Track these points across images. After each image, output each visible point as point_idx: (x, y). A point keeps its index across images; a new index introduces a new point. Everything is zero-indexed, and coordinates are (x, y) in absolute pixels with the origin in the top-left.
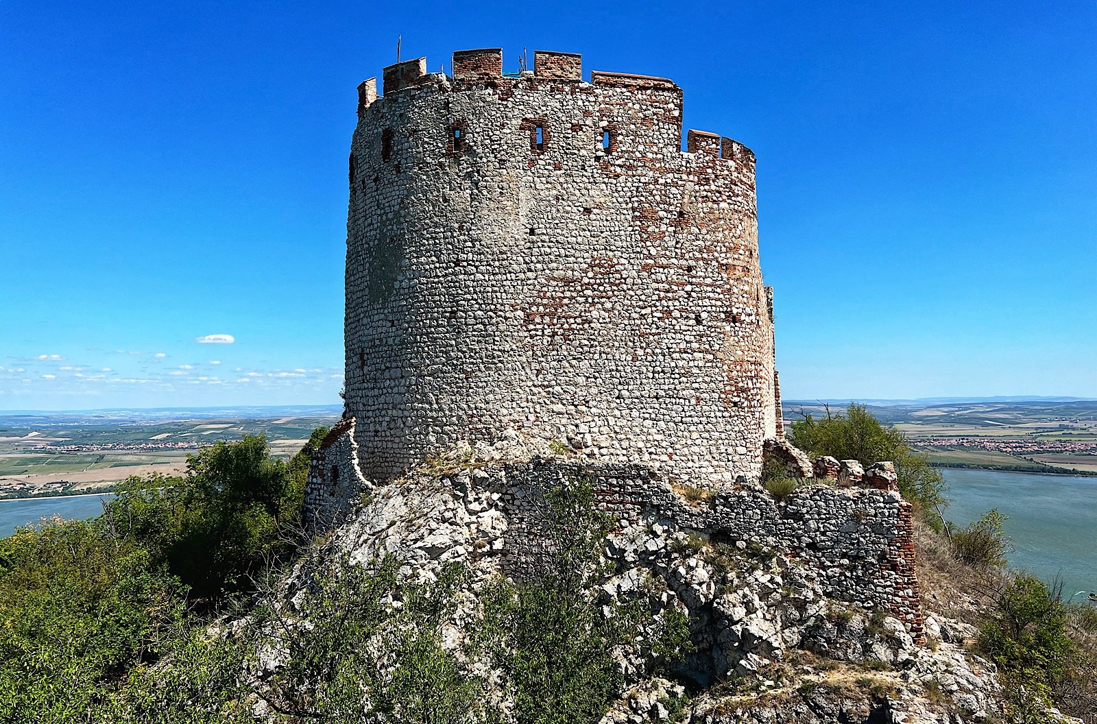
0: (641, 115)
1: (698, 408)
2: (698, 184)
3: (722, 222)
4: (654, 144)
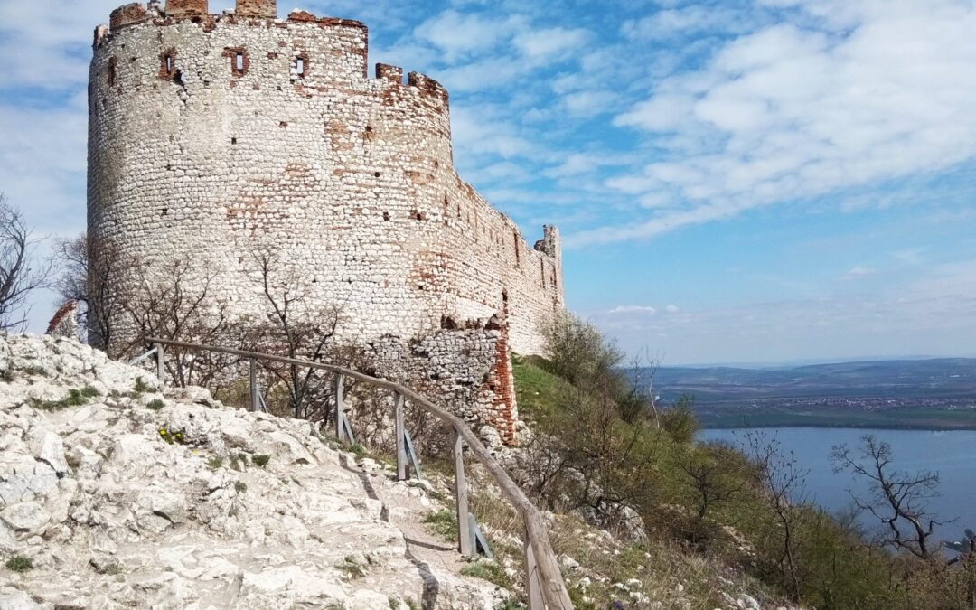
0: (330, 46)
1: (387, 290)
2: (384, 104)
3: (406, 136)
4: (344, 71)
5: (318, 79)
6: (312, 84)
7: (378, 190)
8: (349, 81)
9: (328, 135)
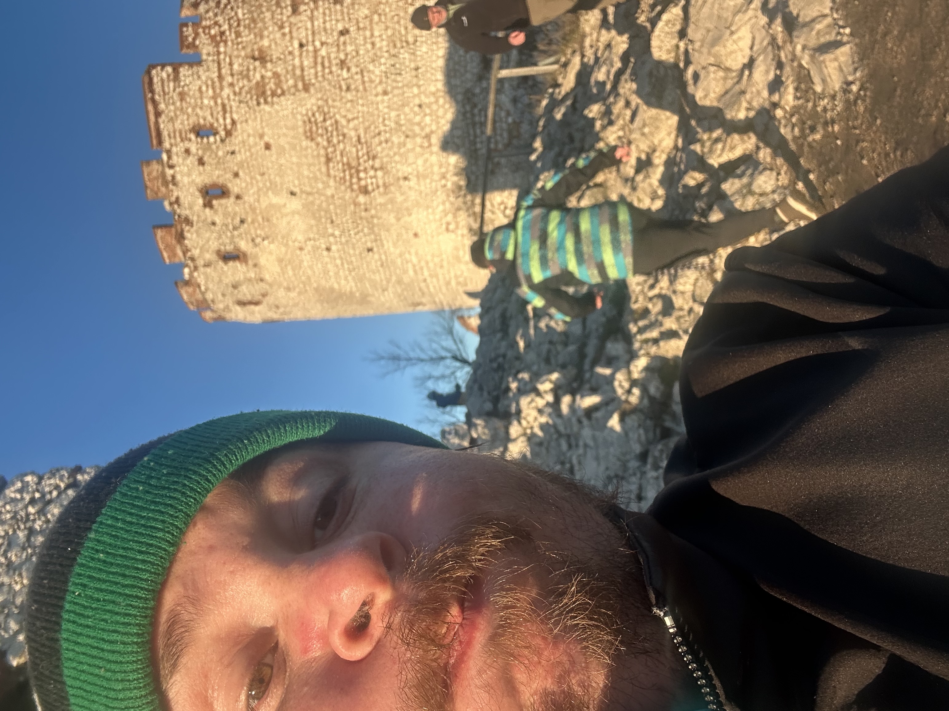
0: (178, 104)
2: (226, 42)
4: (200, 88)
5: (215, 114)
6: (221, 121)
7: (318, 44)
8: (210, 82)
9: (269, 99)
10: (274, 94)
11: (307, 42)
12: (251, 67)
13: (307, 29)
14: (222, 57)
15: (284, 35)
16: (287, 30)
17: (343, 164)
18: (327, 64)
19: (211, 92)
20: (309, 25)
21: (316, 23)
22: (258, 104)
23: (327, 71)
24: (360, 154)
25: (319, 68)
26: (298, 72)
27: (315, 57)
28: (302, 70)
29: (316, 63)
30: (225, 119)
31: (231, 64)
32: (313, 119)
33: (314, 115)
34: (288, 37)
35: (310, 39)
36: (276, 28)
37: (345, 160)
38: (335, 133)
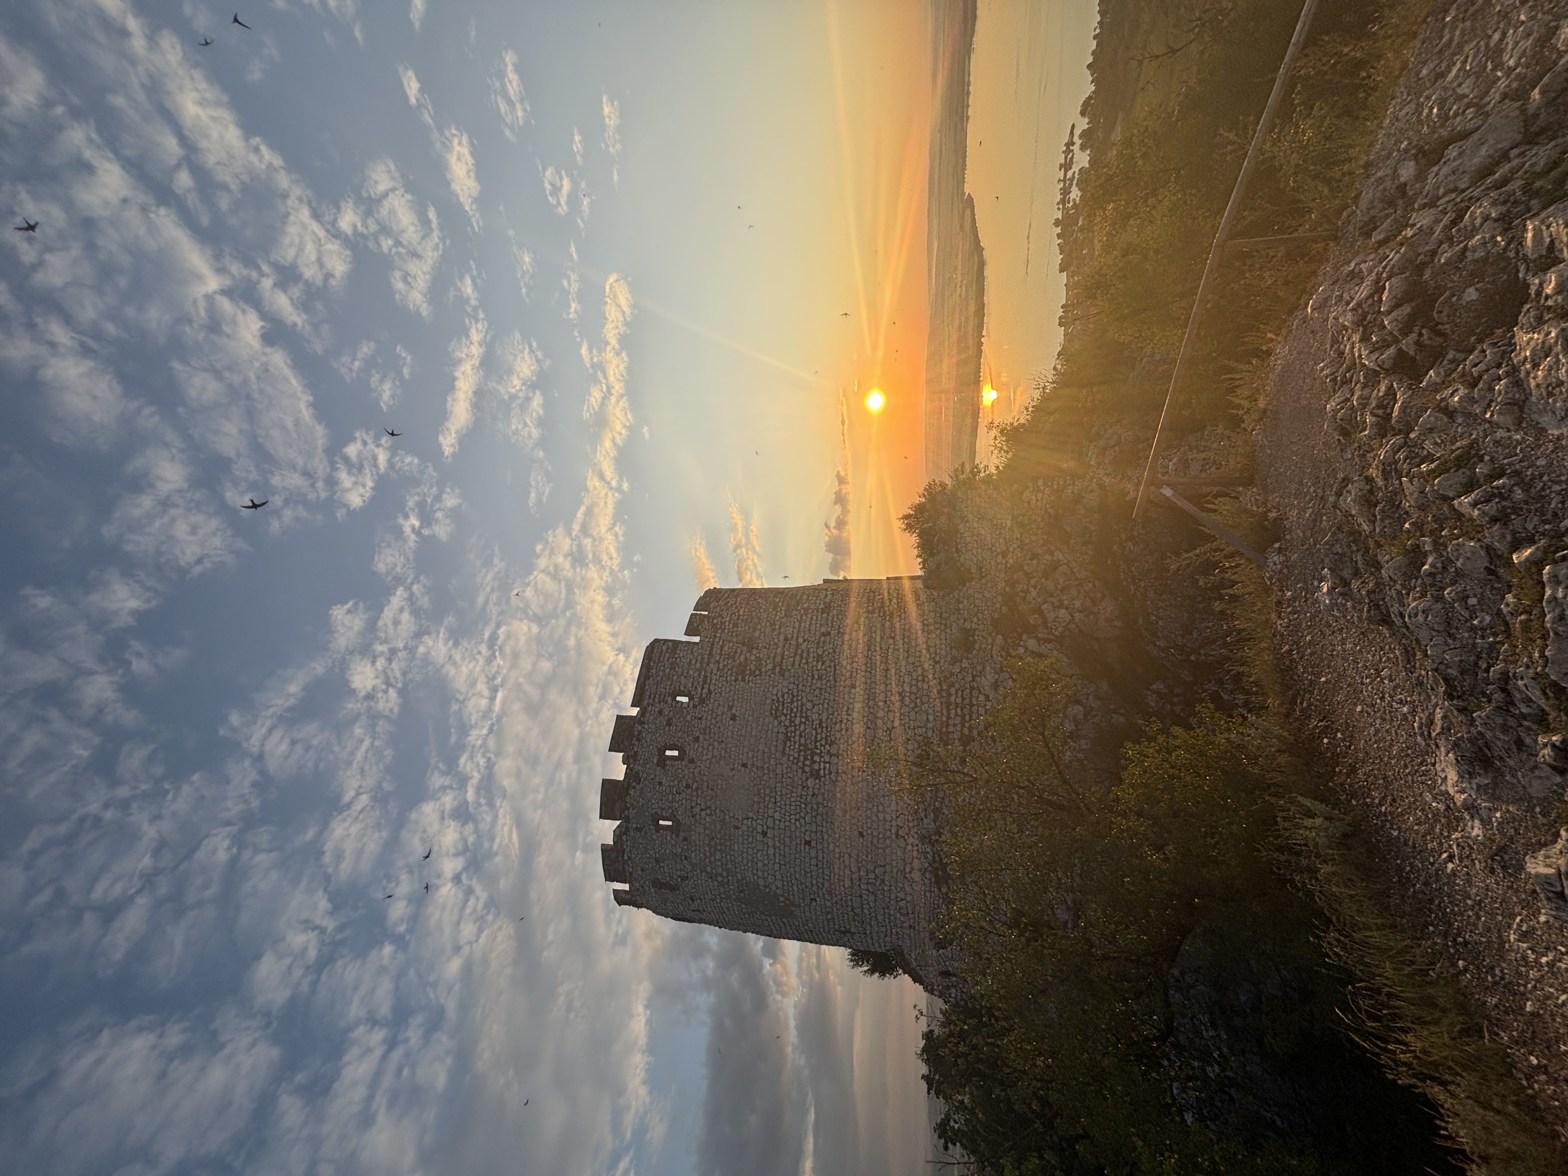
4: (691, 660)
5: (695, 684)
6: (699, 690)
7: (801, 640)
8: (699, 658)
9: (747, 677)
10: (752, 673)
11: (793, 637)
12: (739, 651)
13: (794, 628)
14: (717, 640)
15: (774, 630)
16: (777, 627)
17: (800, 745)
18: (805, 655)
19: (698, 665)
20: (797, 625)
21: (803, 625)
22: (736, 680)
23: (804, 661)
24: (819, 737)
25: (798, 657)
26: (778, 659)
27: (796, 650)
28: (783, 658)
29: (796, 654)
30: (703, 688)
31: (722, 647)
32: (781, 699)
33: (783, 696)
34: (776, 632)
35: (795, 635)
36: (768, 624)
37: (803, 741)
38: (798, 715)
